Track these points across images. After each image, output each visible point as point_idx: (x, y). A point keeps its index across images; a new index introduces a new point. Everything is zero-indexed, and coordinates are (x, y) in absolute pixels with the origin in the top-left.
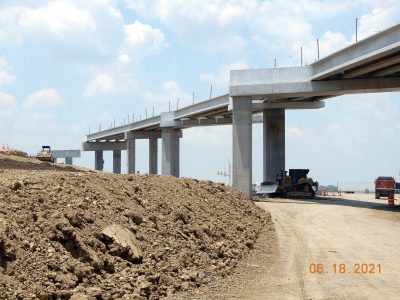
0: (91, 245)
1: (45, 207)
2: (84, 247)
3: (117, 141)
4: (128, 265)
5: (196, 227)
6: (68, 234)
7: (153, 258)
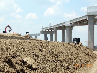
0: (18, 64)
1: (3, 51)
2: (15, 64)
3: (52, 31)
4: (31, 71)
5: (61, 59)
6: (9, 60)
7: (41, 68)
